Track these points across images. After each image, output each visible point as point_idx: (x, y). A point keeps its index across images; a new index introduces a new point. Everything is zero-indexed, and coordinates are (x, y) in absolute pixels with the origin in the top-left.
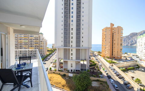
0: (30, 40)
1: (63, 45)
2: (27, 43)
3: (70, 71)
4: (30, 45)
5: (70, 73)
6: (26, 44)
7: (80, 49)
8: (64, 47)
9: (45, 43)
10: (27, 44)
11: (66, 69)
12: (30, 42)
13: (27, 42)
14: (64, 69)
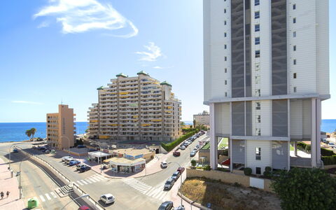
0: (142, 102)
1: (230, 93)
2: (135, 109)
3: (254, 172)
4: (142, 115)
5: (254, 176)
6: (134, 111)
7: (286, 100)
8: (233, 97)
9: (176, 107)
10: (137, 111)
11: (240, 165)
12: (142, 106)
13: (137, 107)
14: (235, 166)
